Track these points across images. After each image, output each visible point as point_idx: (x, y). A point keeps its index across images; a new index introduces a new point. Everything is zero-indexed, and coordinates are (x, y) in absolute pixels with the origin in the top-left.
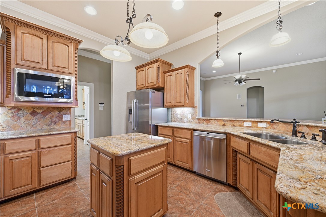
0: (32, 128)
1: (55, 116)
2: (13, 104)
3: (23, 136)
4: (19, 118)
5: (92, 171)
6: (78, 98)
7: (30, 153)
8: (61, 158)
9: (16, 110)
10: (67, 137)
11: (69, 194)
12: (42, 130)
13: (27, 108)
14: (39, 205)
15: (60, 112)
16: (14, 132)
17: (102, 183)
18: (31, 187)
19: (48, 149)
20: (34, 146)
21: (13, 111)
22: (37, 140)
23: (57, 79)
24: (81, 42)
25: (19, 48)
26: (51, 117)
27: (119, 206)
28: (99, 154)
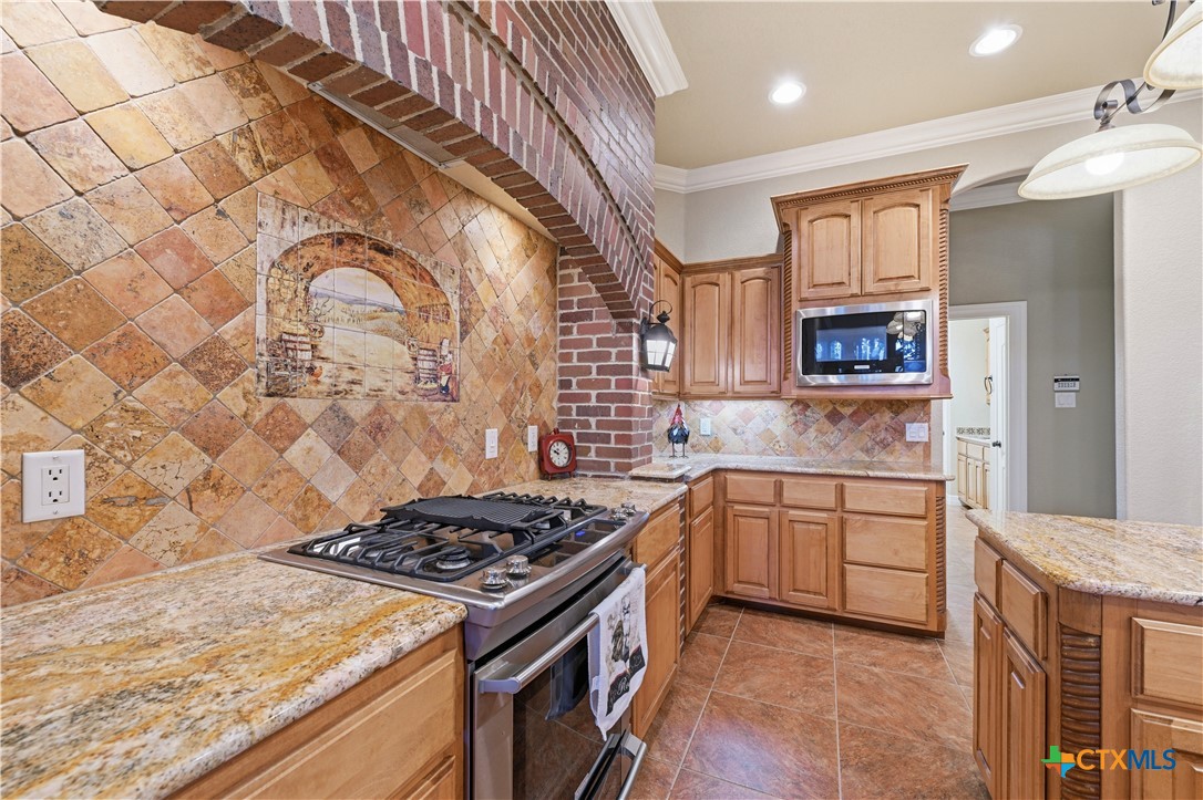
0: (831, 456)
1: (883, 426)
2: (795, 393)
3: (812, 470)
4: (807, 427)
5: (980, 622)
6: (949, 367)
7: (824, 515)
8: (896, 553)
9: (800, 407)
10: (915, 495)
11: (915, 670)
12: (852, 463)
13: (820, 402)
14: (841, 656)
15: (897, 413)
16: (797, 458)
17: (1009, 673)
18: (826, 605)
19: (864, 517)
20: (831, 501)
21: (796, 409)
22: (839, 487)
23: (886, 317)
24: (958, 173)
25: (805, 260)
26: (874, 429)
27: (1075, 790)
28: (999, 565)
